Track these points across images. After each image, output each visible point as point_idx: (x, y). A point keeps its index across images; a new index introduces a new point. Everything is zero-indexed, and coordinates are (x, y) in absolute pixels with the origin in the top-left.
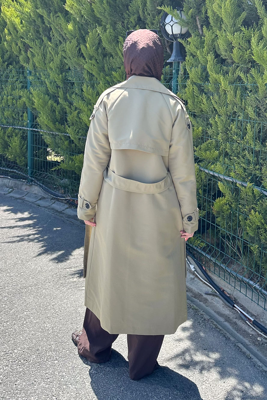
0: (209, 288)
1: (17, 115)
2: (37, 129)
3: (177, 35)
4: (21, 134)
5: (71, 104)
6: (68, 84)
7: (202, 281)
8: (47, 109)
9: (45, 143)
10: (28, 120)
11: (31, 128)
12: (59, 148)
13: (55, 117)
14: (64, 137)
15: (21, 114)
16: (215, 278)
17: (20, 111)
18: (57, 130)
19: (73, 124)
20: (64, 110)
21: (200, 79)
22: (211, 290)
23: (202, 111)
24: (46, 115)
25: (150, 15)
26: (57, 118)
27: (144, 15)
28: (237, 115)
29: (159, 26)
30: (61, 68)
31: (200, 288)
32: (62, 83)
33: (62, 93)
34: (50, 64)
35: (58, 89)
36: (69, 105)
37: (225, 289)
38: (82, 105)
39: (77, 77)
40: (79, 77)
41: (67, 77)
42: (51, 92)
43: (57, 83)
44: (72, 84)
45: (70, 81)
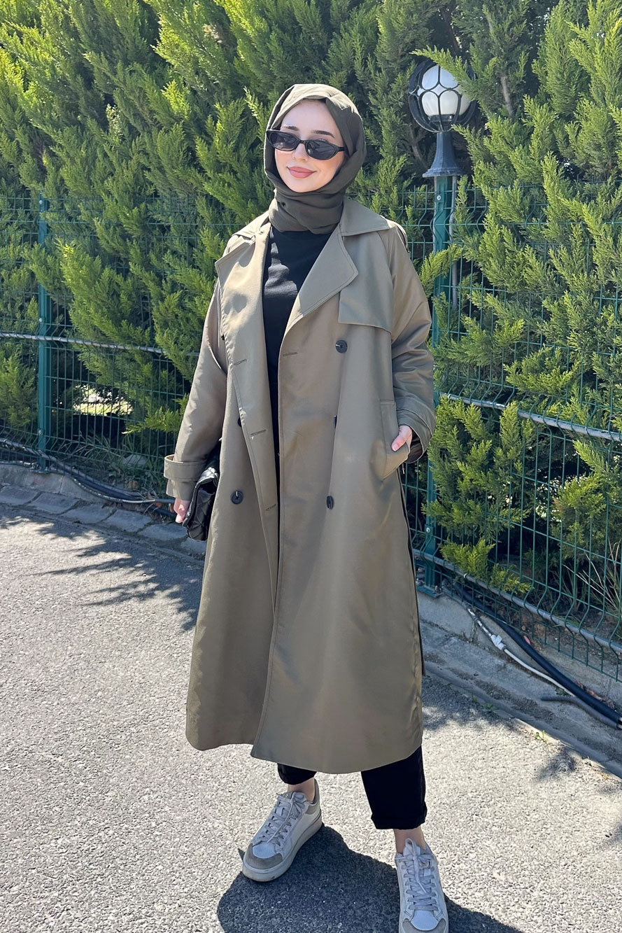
0: (547, 685)
1: (9, 305)
2: (64, 337)
3: (448, 118)
4: (20, 352)
5: (160, 277)
6: (153, 230)
7: (526, 670)
8: (100, 290)
9: (85, 371)
10: (40, 317)
11: (48, 334)
12: (126, 382)
13: (118, 307)
14: (141, 354)
15: (18, 304)
16: (559, 660)
17: (18, 296)
18: (124, 338)
19: (165, 325)
20: (143, 291)
21: (518, 212)
22: (552, 688)
23: (523, 283)
24: (96, 302)
25: (380, 71)
26: (123, 311)
27: (365, 72)
28: (618, 291)
29: (402, 96)
30: (134, 193)
31: (525, 686)
32: (138, 228)
33: (138, 251)
34: (103, 183)
35: (128, 241)
36: (156, 278)
37: (585, 685)
38: (198, 277)
39: (177, 214)
40: (182, 213)
41: (151, 213)
42: (107, 249)
43: (123, 228)
44: (164, 229)
45: (159, 222)
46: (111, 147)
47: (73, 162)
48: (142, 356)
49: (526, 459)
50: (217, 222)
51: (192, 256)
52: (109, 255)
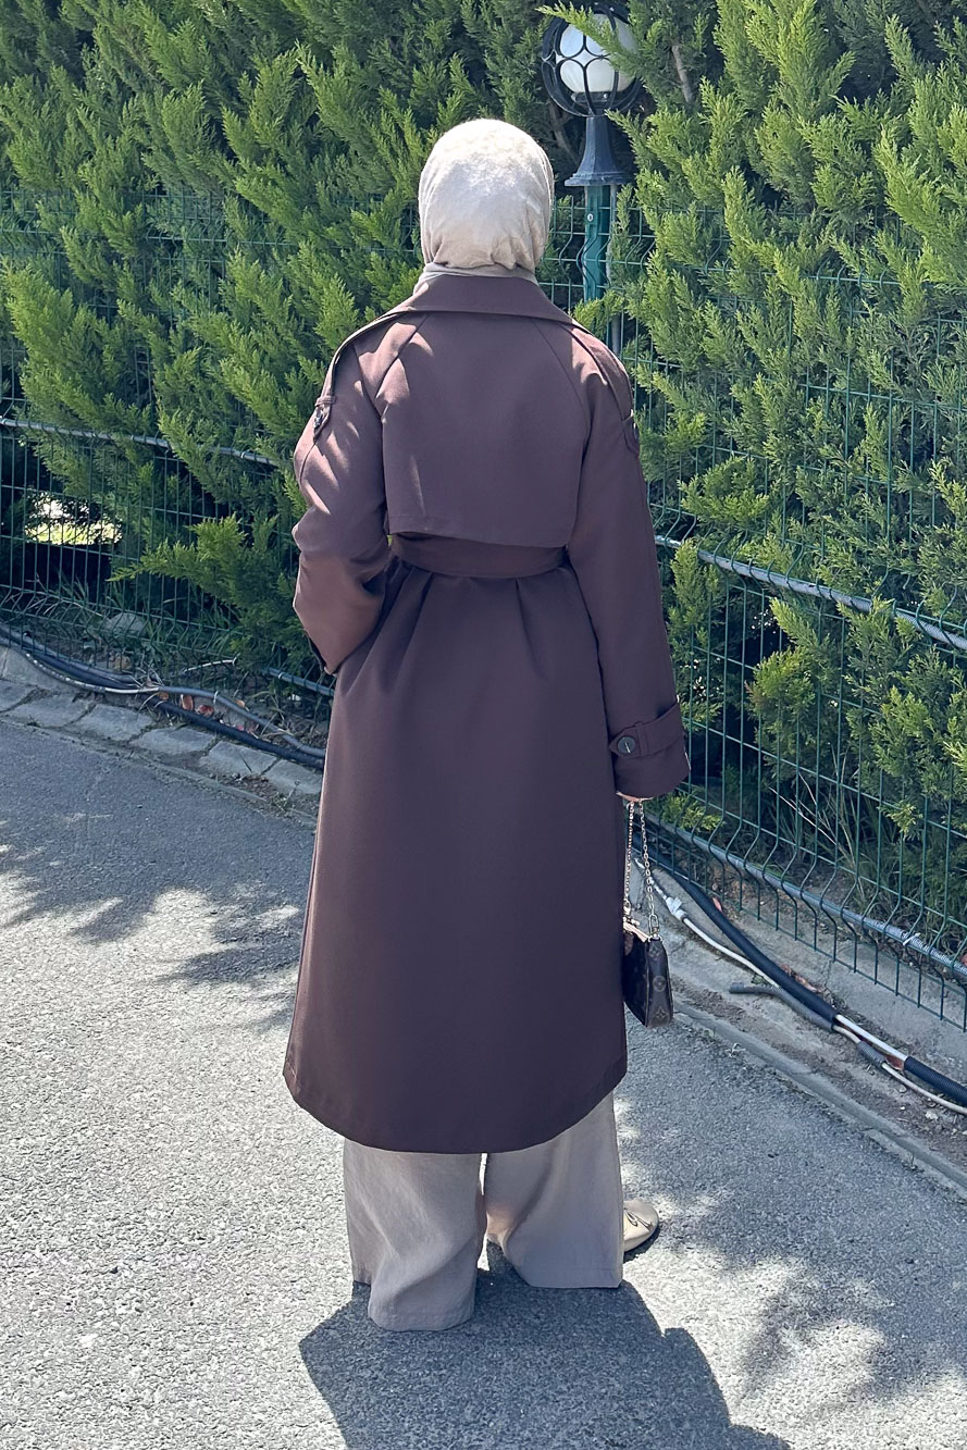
0: (742, 971)
2: (12, 418)
3: (603, 97)
5: (166, 323)
6: (155, 249)
7: (713, 949)
8: (71, 345)
13: (99, 371)
14: (136, 448)
16: (760, 934)
18: (109, 421)
19: (175, 401)
20: (138, 346)
21: (694, 251)
22: (748, 977)
23: (703, 358)
24: (64, 365)
25: (499, 23)
26: (107, 378)
27: (479, 22)
28: (829, 377)
30: (126, 188)
31: (709, 973)
32: (132, 244)
33: (132, 281)
34: (76, 169)
35: (114, 264)
36: (160, 325)
37: (796, 970)
38: (225, 328)
39: (194, 223)
40: (202, 221)
41: (152, 220)
42: (81, 278)
43: (106, 244)
44: (173, 247)
45: (164, 235)
46: (90, 113)
47: (28, 135)
48: (139, 451)
49: (713, 625)
50: (256, 238)
51: (217, 291)
52: (85, 286)
